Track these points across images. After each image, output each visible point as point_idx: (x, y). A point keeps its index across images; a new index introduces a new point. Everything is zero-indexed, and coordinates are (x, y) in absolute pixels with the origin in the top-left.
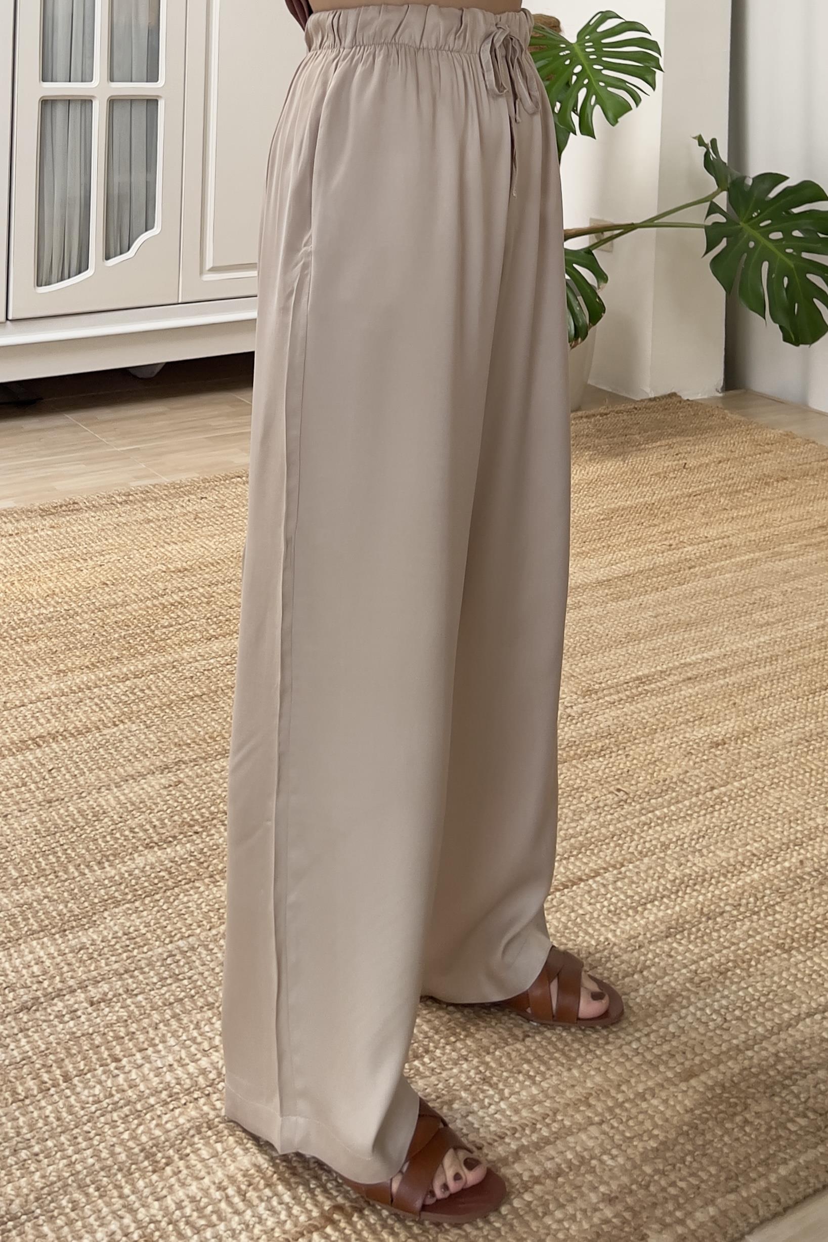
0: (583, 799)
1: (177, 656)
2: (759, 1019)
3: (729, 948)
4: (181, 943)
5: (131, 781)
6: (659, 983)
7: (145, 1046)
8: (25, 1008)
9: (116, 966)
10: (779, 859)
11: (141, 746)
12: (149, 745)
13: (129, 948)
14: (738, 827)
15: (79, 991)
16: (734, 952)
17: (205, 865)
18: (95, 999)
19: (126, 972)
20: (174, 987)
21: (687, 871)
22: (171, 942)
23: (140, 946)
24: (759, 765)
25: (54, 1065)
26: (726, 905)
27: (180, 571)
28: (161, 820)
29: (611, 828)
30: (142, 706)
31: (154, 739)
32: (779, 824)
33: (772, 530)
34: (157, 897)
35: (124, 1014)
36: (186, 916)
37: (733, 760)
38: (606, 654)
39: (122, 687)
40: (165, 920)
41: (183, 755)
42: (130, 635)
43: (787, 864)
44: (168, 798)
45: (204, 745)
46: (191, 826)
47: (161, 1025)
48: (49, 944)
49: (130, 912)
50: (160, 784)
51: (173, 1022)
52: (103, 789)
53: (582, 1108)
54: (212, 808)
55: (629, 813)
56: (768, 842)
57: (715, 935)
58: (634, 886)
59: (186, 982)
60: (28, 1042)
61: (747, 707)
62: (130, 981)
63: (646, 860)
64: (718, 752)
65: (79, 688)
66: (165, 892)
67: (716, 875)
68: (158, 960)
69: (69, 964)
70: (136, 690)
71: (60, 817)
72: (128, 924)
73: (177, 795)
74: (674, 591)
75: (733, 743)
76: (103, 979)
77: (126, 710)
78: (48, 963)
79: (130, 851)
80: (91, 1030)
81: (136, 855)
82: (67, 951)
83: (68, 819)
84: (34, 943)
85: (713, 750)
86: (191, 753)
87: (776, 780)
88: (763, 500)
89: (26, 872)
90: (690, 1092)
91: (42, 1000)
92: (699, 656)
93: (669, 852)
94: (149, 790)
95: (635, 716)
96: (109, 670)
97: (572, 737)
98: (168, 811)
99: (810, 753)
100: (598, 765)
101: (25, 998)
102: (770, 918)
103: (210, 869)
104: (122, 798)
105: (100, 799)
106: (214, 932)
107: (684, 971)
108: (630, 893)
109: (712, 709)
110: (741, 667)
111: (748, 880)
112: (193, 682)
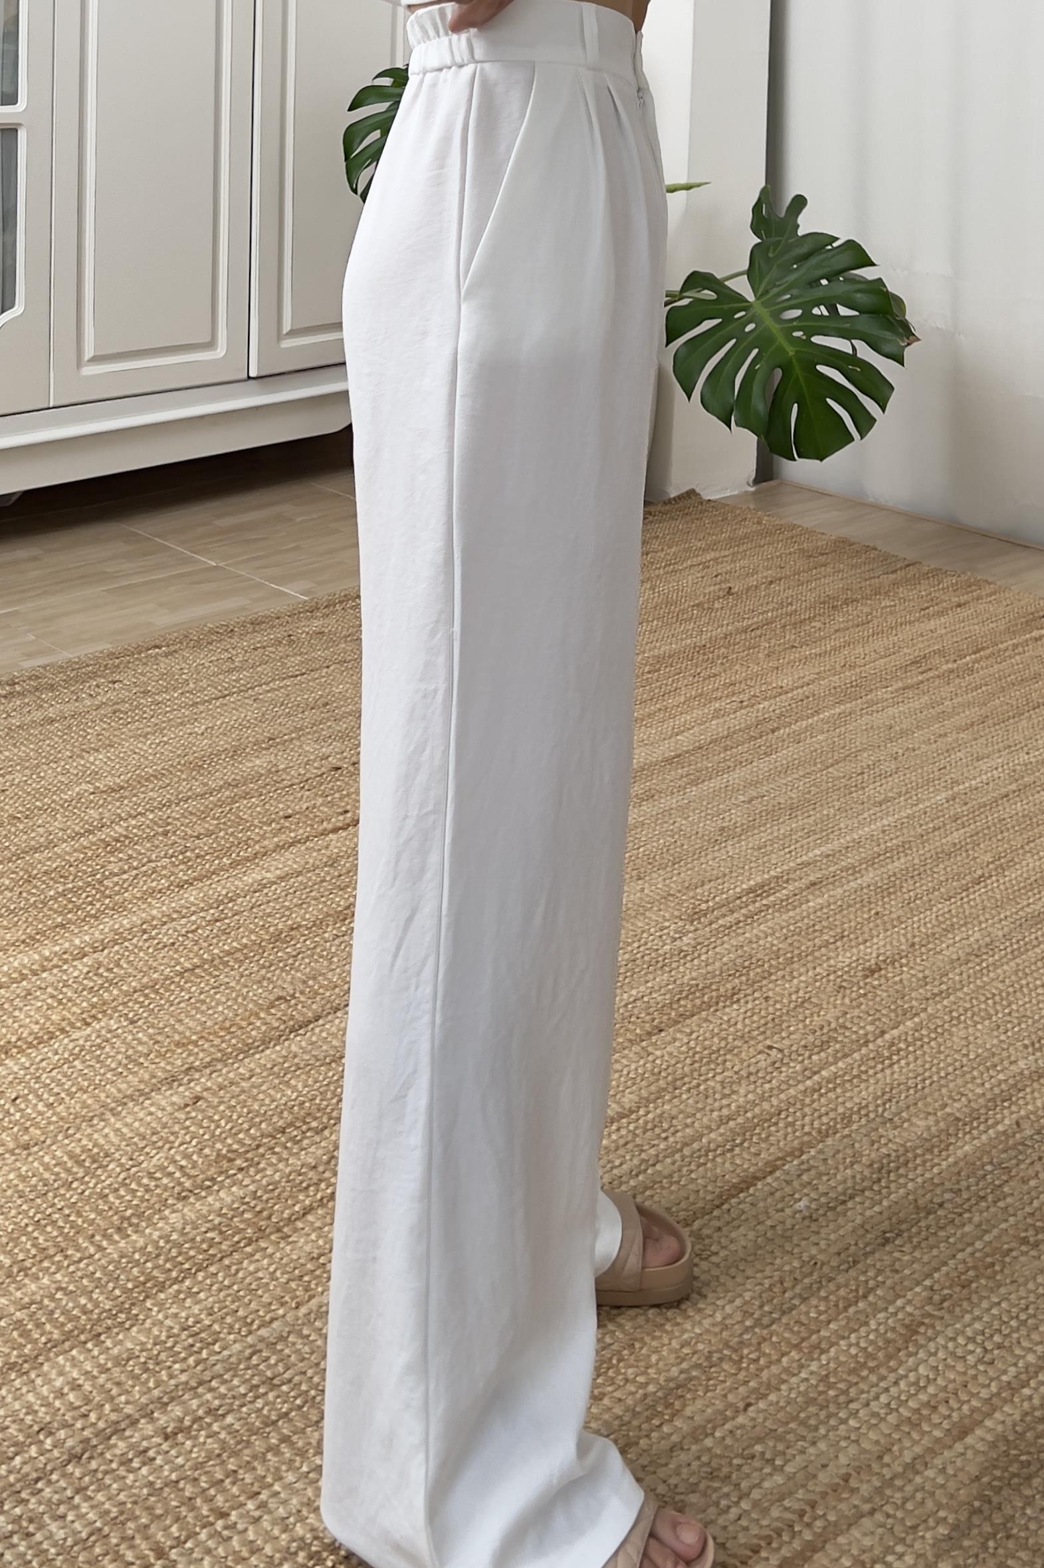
0: (728, 1064)
1: (144, 915)
2: (1025, 1344)
3: (963, 1250)
4: (263, 1332)
5: (131, 1104)
6: (891, 1310)
7: (256, 1488)
8: (75, 1458)
9: (183, 1378)
10: (990, 1122)
11: (130, 1052)
12: (140, 1048)
13: (195, 1349)
14: (927, 1082)
15: (143, 1421)
16: (972, 1254)
17: (265, 1214)
18: (169, 1430)
19: (200, 1383)
20: (271, 1396)
21: (884, 1150)
22: (250, 1333)
23: (209, 1344)
24: (929, 995)
25: (137, 1536)
26: (943, 1192)
27: (113, 790)
28: (187, 1156)
29: (775, 1101)
30: (115, 992)
31: (145, 1039)
32: (975, 1073)
33: (858, 670)
34: (212, 1269)
35: (212, 1444)
36: (260, 1292)
37: (897, 992)
38: (703, 860)
39: (80, 967)
40: (233, 1302)
41: (192, 1059)
42: (71, 890)
43: (1000, 1128)
44: (188, 1123)
45: (217, 1041)
46: (231, 1160)
47: (269, 1456)
48: (82, 1358)
49: (182, 1296)
50: (173, 1104)
51: (284, 1448)
52: (95, 1122)
53: (845, 1495)
54: (252, 1131)
55: (790, 1078)
56: (970, 1101)
57: (942, 1234)
58: (825, 1178)
59: (284, 1388)
60: (92, 1507)
61: (894, 916)
62: (209, 1396)
63: (829, 1141)
64: (876, 983)
65: (21, 974)
66: (221, 1259)
67: (919, 1151)
68: (239, 1363)
69: (118, 1384)
70: (101, 971)
71: (47, 1167)
72: (183, 1314)
73: (200, 1117)
74: (763, 766)
75: (890, 968)
76: (172, 1399)
77: (95, 1000)
78: (87, 1387)
79: (157, 1206)
80: (174, 1477)
81: (167, 1212)
82: (109, 1365)
83: (56, 1169)
84: (61, 1359)
85: (868, 980)
86: (201, 1055)
87: (955, 1014)
88: (836, 631)
89: (21, 1257)
90: (970, 1454)
91: (94, 1442)
92: (817, 852)
93: (855, 1127)
94: (160, 1114)
95: (761, 942)
96: (56, 943)
97: (693, 979)
98: (194, 1143)
99: (985, 971)
100: (734, 1014)
101: (70, 1443)
102: (1001, 1204)
103: (274, 1220)
104: (125, 1130)
105: (96, 1136)
106: (303, 1310)
107: (918, 1289)
108: (822, 1189)
109: (853, 924)
110: (871, 862)
111: (960, 1153)
112: (177, 951)
